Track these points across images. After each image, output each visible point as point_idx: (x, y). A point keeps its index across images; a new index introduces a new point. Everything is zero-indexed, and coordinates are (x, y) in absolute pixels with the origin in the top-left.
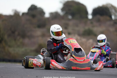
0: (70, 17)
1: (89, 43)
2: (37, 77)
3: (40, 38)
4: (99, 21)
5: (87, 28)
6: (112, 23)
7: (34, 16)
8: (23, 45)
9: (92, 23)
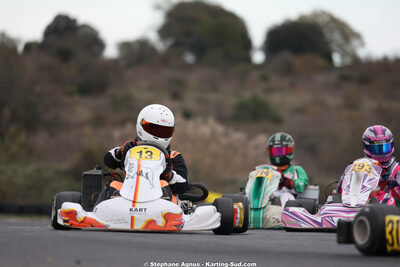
0: (190, 58)
1: (257, 147)
2: (78, 262)
3: (87, 130)
4: (288, 71)
5: (247, 95)
6: (333, 78)
7: (65, 55)
8: (30, 153)
9: (264, 78)
